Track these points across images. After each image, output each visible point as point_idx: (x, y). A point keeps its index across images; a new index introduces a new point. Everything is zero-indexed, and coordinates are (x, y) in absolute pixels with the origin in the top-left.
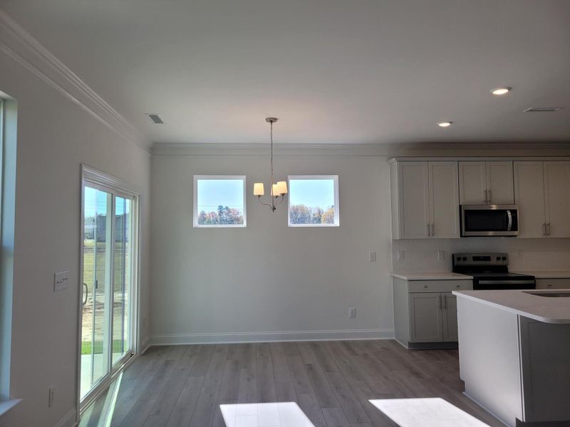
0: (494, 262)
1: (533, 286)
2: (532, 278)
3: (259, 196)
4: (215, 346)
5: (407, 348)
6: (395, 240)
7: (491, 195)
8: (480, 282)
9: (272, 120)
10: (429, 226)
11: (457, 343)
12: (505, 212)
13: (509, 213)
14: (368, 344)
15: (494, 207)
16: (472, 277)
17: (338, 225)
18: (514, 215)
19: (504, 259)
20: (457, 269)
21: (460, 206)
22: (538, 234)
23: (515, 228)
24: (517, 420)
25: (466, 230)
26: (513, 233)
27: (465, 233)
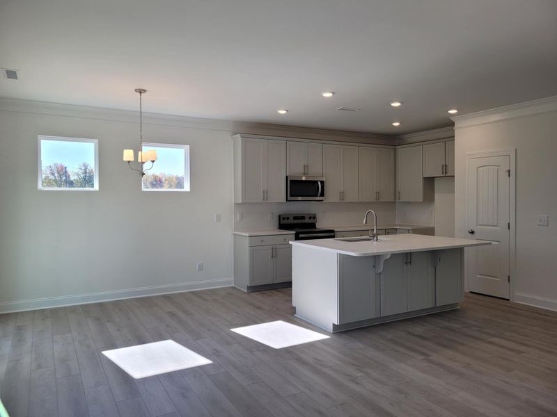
0: (307, 221)
1: (333, 237)
2: (333, 231)
3: (129, 162)
4: (65, 308)
5: (246, 291)
6: (236, 204)
7: (308, 169)
8: (301, 236)
9: (141, 91)
10: (264, 192)
11: (291, 282)
12: (316, 182)
13: (319, 183)
14: (213, 292)
15: (304, 178)
16: (294, 232)
17: (189, 190)
18: (322, 185)
19: (314, 218)
20: (282, 226)
21: (287, 177)
22: (336, 199)
23: (322, 195)
24: (334, 325)
25: (291, 196)
26: (321, 198)
27: (289, 198)
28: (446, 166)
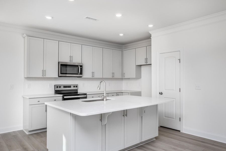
0: (72, 88)
1: (86, 98)
2: (86, 94)
5: (27, 134)
6: (25, 78)
7: (72, 58)
8: (65, 97)
10: (43, 71)
12: (77, 66)
13: (79, 67)
16: (62, 95)
18: (81, 68)
19: (76, 87)
20: (57, 92)
21: (59, 62)
23: (81, 73)
25: (61, 74)
26: (80, 75)
27: (60, 75)
28: (147, 59)
